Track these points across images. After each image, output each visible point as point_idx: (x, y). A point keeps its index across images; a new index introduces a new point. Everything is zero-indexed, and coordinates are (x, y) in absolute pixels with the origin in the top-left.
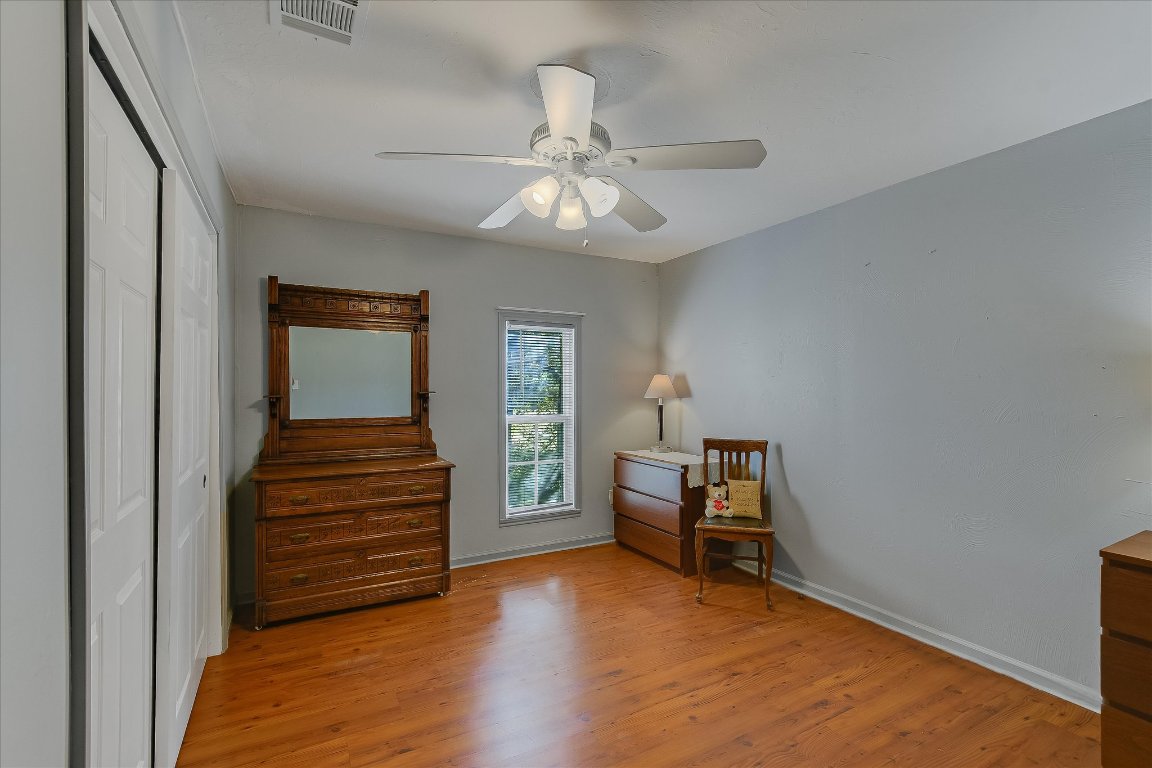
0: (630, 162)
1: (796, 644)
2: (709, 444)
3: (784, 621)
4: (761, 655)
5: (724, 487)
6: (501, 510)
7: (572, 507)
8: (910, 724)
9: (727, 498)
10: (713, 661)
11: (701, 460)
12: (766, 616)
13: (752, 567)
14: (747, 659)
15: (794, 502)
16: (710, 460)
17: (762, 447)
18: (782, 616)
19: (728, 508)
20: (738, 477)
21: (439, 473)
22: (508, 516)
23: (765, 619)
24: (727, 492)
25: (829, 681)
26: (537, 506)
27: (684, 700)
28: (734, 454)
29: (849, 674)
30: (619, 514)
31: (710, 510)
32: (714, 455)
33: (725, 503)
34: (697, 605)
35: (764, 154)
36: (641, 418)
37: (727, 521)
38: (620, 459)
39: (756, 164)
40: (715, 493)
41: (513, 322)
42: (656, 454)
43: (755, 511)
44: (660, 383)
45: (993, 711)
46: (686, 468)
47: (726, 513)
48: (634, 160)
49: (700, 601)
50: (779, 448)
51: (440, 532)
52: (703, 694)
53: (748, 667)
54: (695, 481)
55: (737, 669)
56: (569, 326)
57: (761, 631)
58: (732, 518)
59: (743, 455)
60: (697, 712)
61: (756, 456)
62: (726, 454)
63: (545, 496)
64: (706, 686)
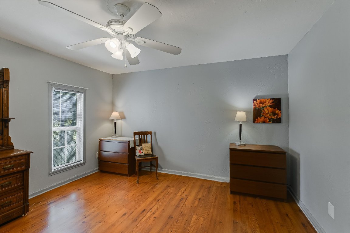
0: (144, 42)
1: (168, 186)
2: (135, 133)
3: (162, 181)
4: (162, 192)
5: (141, 146)
6: (50, 169)
7: (82, 162)
8: (200, 196)
9: (142, 150)
10: (150, 199)
11: (133, 139)
12: (157, 181)
13: (148, 169)
14: (159, 195)
15: (160, 148)
16: (136, 139)
17: (150, 133)
18: (161, 180)
19: (142, 152)
20: (144, 143)
21: (24, 157)
22: (53, 170)
23: (157, 183)
24: (142, 147)
25: (180, 193)
26: (66, 164)
27: (149, 214)
28: (143, 136)
29: (183, 189)
30: (101, 161)
31: (138, 154)
32: (137, 136)
33: (142, 151)
34: (137, 184)
35: (181, 52)
36: (107, 127)
37: (143, 156)
38: (101, 141)
39: (177, 54)
40: (138, 148)
41: (55, 88)
42: (114, 138)
43: (150, 152)
44: (115, 114)
45: (210, 187)
46: (129, 141)
47: (142, 154)
48: (145, 42)
49: (138, 183)
50: (155, 133)
51: (23, 185)
52: (153, 210)
53: (160, 197)
54: (132, 145)
55: (158, 199)
56: (81, 93)
57: (159, 186)
58: (145, 155)
59: (145, 136)
60: (155, 215)
61: (149, 136)
62: (140, 136)
63: (69, 160)
64: (153, 207)
